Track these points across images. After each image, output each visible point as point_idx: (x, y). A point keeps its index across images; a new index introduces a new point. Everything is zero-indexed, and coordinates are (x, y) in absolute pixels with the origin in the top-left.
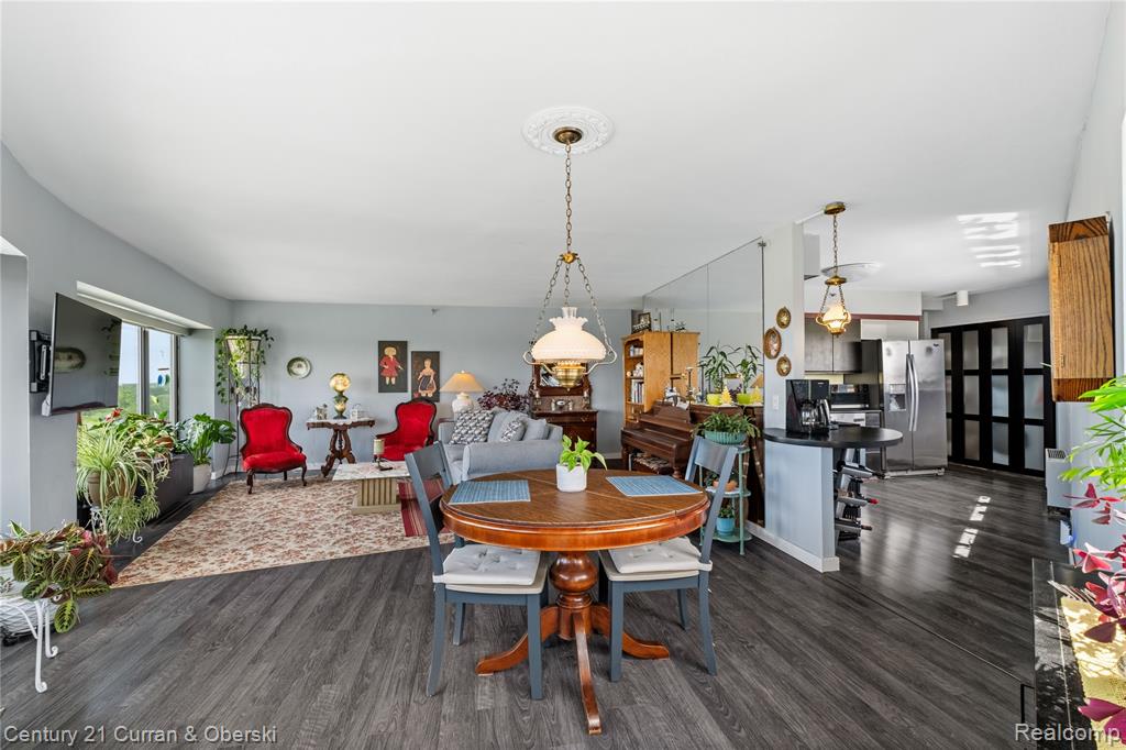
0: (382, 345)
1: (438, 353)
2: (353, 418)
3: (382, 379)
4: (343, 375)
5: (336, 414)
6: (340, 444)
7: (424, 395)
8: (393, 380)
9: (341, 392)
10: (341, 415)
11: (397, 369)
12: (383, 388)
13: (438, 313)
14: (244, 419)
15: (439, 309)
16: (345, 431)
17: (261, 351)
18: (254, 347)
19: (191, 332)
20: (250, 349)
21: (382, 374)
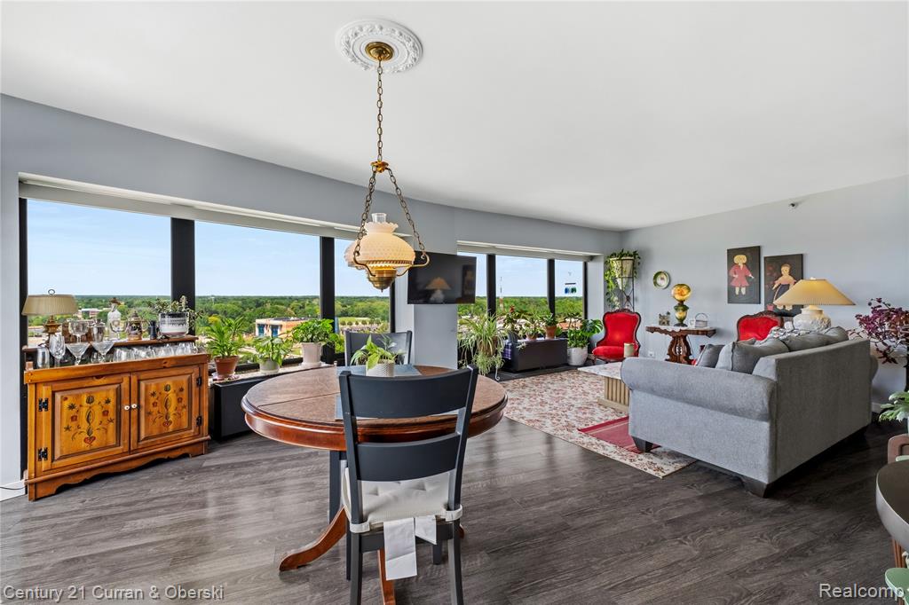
0: (732, 253)
1: (802, 255)
2: (691, 327)
3: (731, 291)
4: (682, 285)
5: (677, 322)
6: (679, 349)
7: (780, 307)
8: (743, 291)
9: (681, 302)
10: (681, 322)
11: (747, 278)
12: (732, 298)
13: (799, 207)
14: (606, 318)
15: (801, 202)
16: (685, 337)
17: (634, 268)
18: (628, 266)
19: (592, 258)
20: (622, 267)
21: (733, 284)
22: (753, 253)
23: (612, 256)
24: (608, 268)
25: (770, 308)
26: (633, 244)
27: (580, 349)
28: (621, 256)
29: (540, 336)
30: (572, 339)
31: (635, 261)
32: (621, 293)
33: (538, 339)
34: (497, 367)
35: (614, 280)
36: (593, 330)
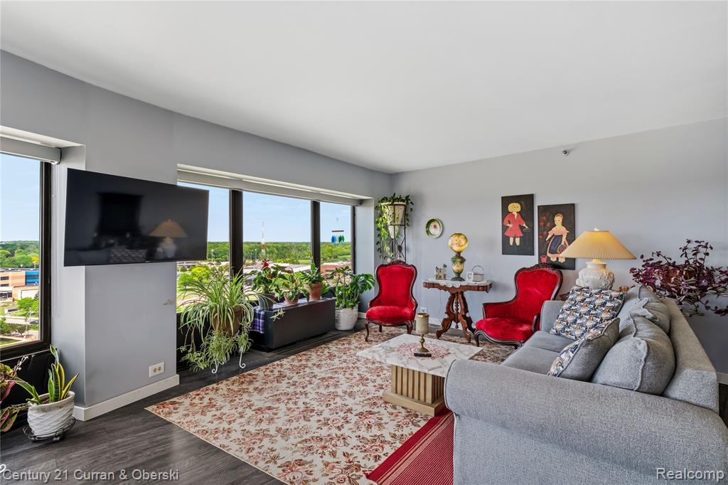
0: (506, 201)
1: (573, 205)
2: (469, 281)
3: (505, 240)
4: (460, 234)
5: (454, 276)
6: (457, 306)
7: (553, 259)
8: (518, 241)
9: (459, 253)
10: (458, 276)
11: (522, 228)
12: (507, 249)
13: (571, 154)
14: (379, 273)
15: (572, 150)
16: (462, 293)
17: (405, 214)
18: (400, 211)
19: (361, 202)
20: (394, 213)
21: (506, 234)
22: (527, 200)
23: (382, 201)
24: (379, 213)
25: (544, 260)
26: (404, 189)
27: (348, 310)
28: (394, 200)
29: (302, 296)
30: (341, 297)
31: (407, 205)
32: (392, 242)
33: (300, 301)
34: (242, 350)
35: (386, 227)
36: (365, 286)
